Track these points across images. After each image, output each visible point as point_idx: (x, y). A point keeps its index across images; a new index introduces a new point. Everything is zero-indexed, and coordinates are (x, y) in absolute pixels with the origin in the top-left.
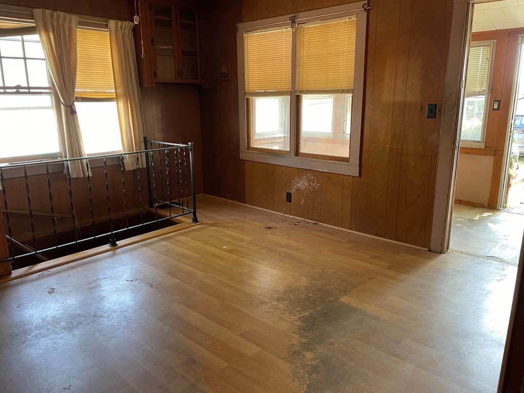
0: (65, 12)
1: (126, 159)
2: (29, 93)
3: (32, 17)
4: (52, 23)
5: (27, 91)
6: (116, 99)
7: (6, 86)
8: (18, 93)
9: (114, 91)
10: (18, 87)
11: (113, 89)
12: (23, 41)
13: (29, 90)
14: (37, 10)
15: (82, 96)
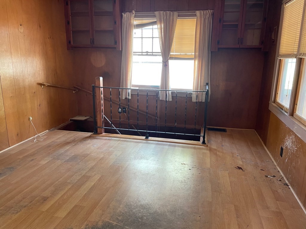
0: (170, 11)
1: (193, 94)
2: (152, 55)
3: (155, 16)
4: (164, 18)
5: (151, 54)
6: (194, 59)
7: (143, 51)
8: (147, 55)
9: (194, 54)
10: (147, 52)
11: (193, 53)
12: (153, 29)
13: (153, 54)
14: (156, 12)
15: (176, 57)
